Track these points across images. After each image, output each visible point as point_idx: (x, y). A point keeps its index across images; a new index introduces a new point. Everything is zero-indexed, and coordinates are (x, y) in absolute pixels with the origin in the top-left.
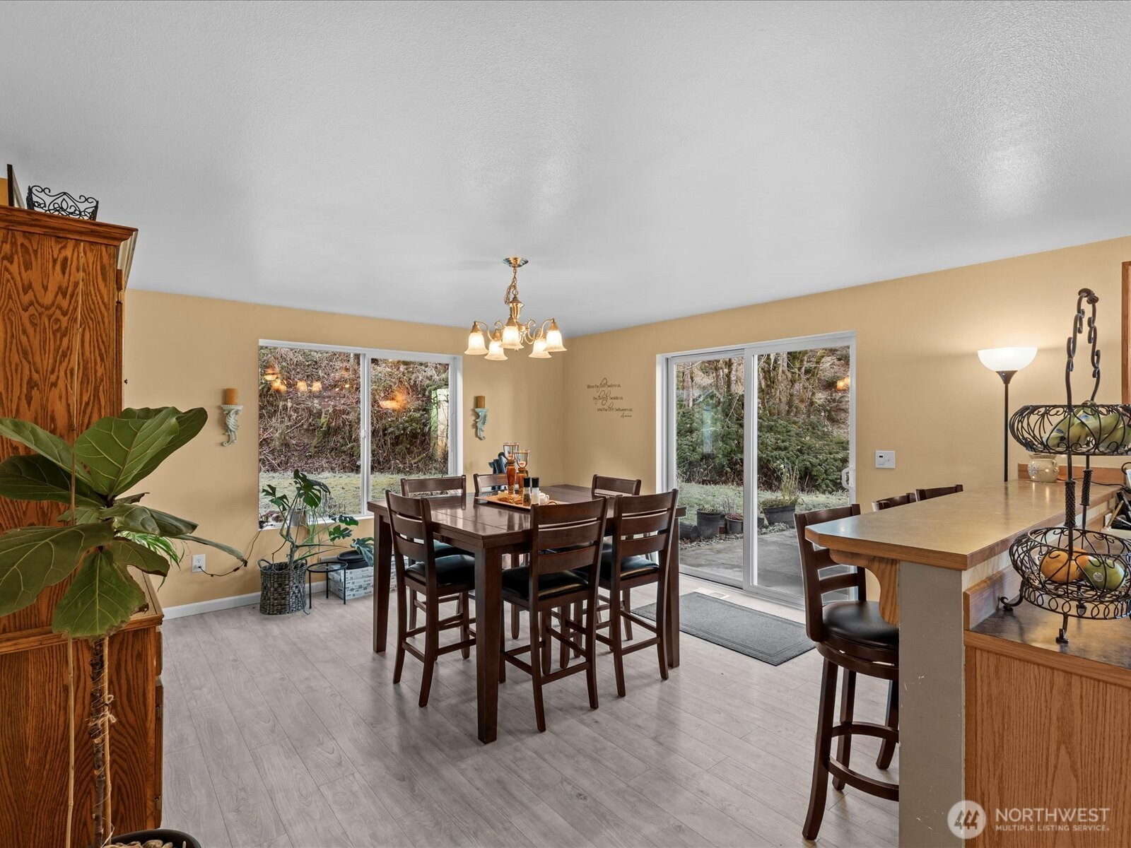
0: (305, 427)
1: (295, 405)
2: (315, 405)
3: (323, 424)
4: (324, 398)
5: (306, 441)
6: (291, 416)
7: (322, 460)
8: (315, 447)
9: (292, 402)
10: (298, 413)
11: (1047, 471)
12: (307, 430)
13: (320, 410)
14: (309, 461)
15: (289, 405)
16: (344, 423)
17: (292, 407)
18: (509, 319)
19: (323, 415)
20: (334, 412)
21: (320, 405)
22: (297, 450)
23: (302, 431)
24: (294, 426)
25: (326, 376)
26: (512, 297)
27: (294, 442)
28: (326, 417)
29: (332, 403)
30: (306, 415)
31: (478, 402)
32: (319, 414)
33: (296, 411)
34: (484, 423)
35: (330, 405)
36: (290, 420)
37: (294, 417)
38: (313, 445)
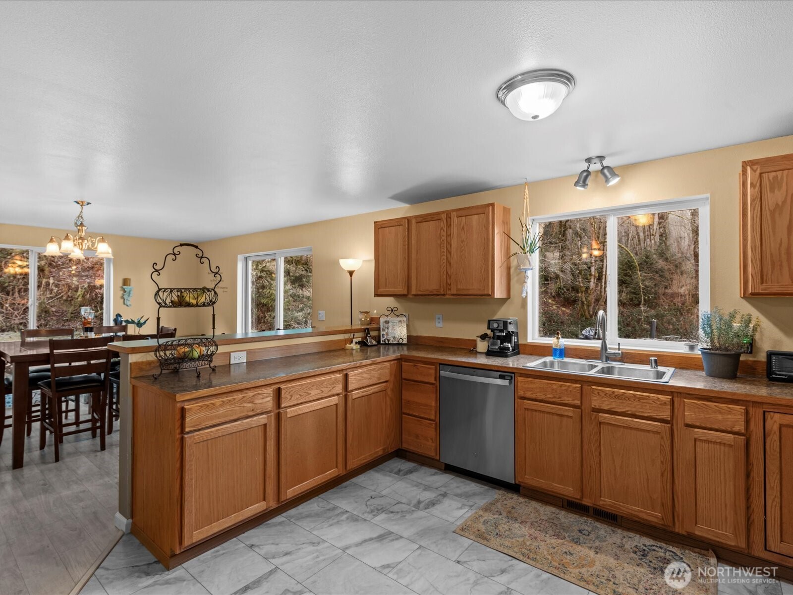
0: (64, 298)
1: (56, 282)
2: (74, 282)
3: (78, 297)
4: (83, 276)
5: (65, 309)
6: (52, 290)
7: (77, 323)
8: (72, 313)
9: (54, 280)
10: (58, 288)
11: (363, 319)
12: (66, 300)
13: (78, 285)
14: (66, 324)
15: (51, 281)
16: (96, 295)
17: (54, 283)
18: (66, 237)
19: (80, 290)
20: (89, 287)
21: (78, 282)
22: (55, 316)
23: (62, 302)
24: (55, 297)
25: (85, 260)
26: (79, 223)
27: (54, 310)
28: (82, 291)
29: (88, 281)
30: (65, 289)
31: (126, 282)
32: (76, 290)
33: (57, 286)
34: (129, 296)
35: (85, 282)
36: (51, 293)
37: (55, 291)
38: (70, 311)
